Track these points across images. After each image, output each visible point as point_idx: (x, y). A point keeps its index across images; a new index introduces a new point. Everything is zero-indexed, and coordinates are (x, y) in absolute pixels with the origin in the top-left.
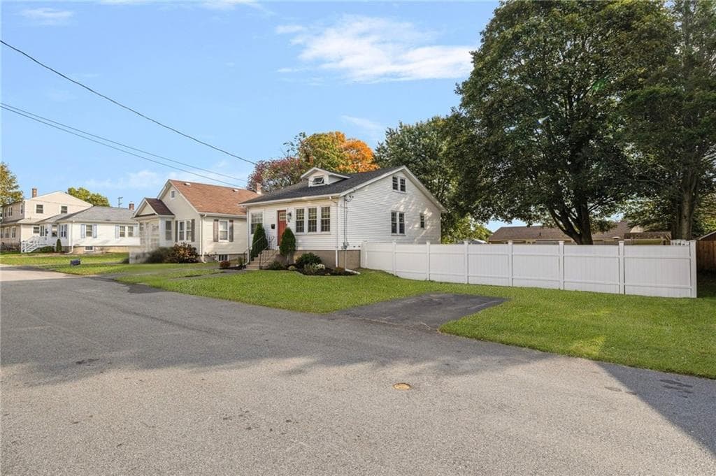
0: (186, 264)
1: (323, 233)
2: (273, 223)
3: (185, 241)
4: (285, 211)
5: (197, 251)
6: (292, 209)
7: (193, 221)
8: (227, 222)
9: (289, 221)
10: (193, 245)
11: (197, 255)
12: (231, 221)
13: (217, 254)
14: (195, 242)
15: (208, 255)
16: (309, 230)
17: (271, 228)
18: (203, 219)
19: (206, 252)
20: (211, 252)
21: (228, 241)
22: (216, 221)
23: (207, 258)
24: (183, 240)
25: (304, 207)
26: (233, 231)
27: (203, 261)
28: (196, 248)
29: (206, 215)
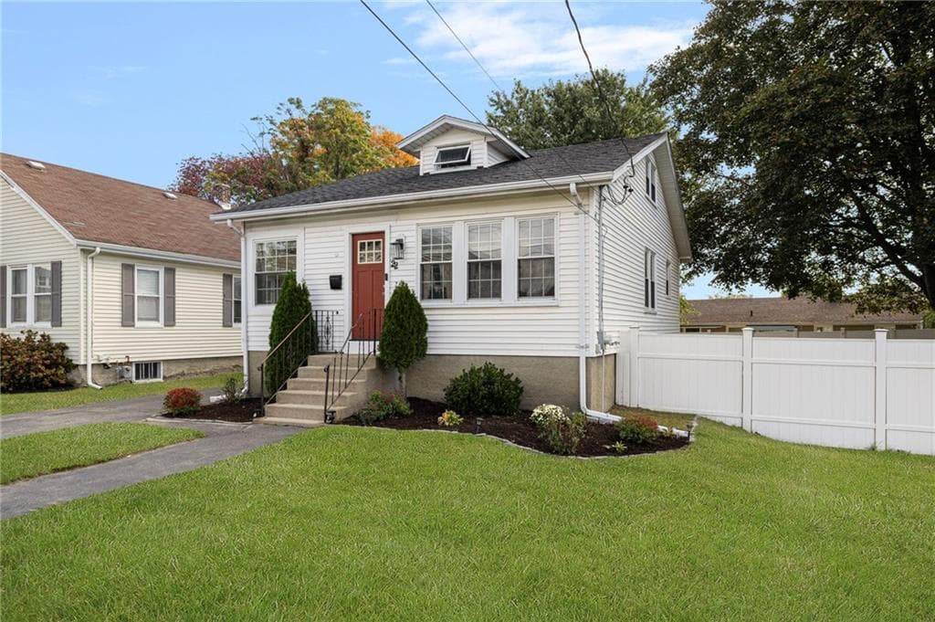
0: (33, 395)
1: (524, 301)
2: (336, 272)
3: (30, 322)
4: (381, 234)
5: (68, 354)
6: (407, 229)
7: (57, 266)
8: (158, 273)
9: (395, 266)
10: (57, 336)
11: (70, 366)
12: (170, 272)
13: (131, 360)
14: (63, 328)
15: (105, 365)
16: (472, 294)
17: (329, 287)
18: (90, 261)
19: (98, 356)
20: (112, 357)
21: (161, 324)
22: (128, 269)
23: (103, 373)
24: (25, 321)
25: (453, 222)
26: (174, 298)
27: (90, 383)
28: (68, 345)
29: (98, 250)
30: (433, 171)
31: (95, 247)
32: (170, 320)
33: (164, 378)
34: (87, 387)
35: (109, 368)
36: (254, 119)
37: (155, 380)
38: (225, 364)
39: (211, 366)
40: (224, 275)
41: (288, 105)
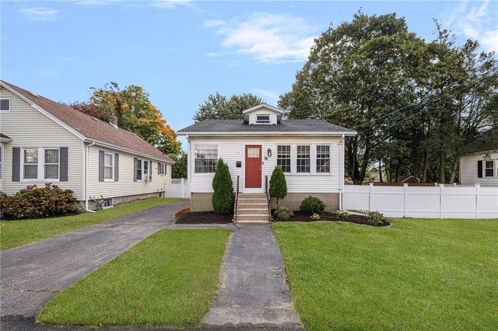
1: (319, 174)
2: (239, 160)
3: (41, 178)
4: (260, 146)
6: (271, 145)
7: (64, 151)
8: (111, 156)
9: (266, 159)
12: (117, 155)
13: (104, 197)
14: (68, 182)
15: (92, 200)
16: (298, 171)
17: (236, 166)
18: (87, 148)
19: (90, 196)
20: (96, 196)
21: (113, 180)
22: (102, 153)
23: (91, 205)
24: (37, 178)
25: (291, 144)
26: (118, 168)
27: (87, 210)
28: (73, 191)
29: (94, 143)
30: (255, 123)
31: (92, 142)
32: (117, 179)
33: (114, 205)
34: (85, 212)
35: (94, 202)
36: (91, 88)
37: (110, 207)
38: (134, 198)
39: (130, 199)
40: (134, 158)
41: (111, 85)
